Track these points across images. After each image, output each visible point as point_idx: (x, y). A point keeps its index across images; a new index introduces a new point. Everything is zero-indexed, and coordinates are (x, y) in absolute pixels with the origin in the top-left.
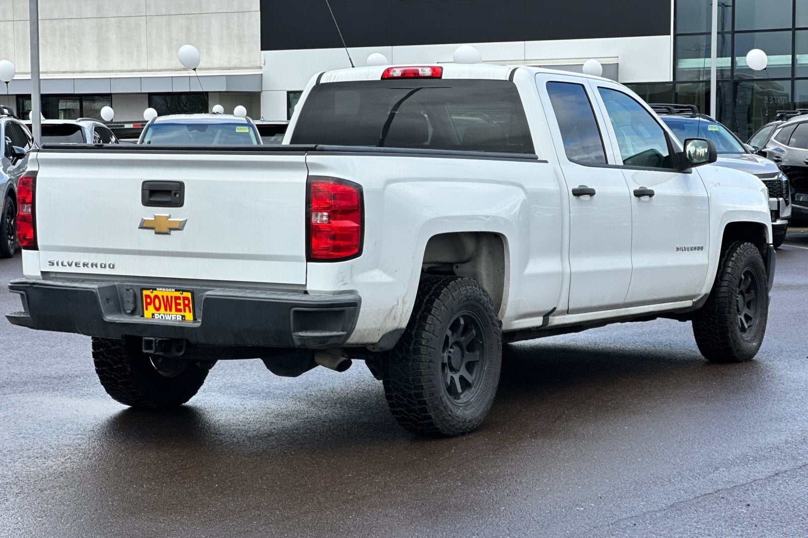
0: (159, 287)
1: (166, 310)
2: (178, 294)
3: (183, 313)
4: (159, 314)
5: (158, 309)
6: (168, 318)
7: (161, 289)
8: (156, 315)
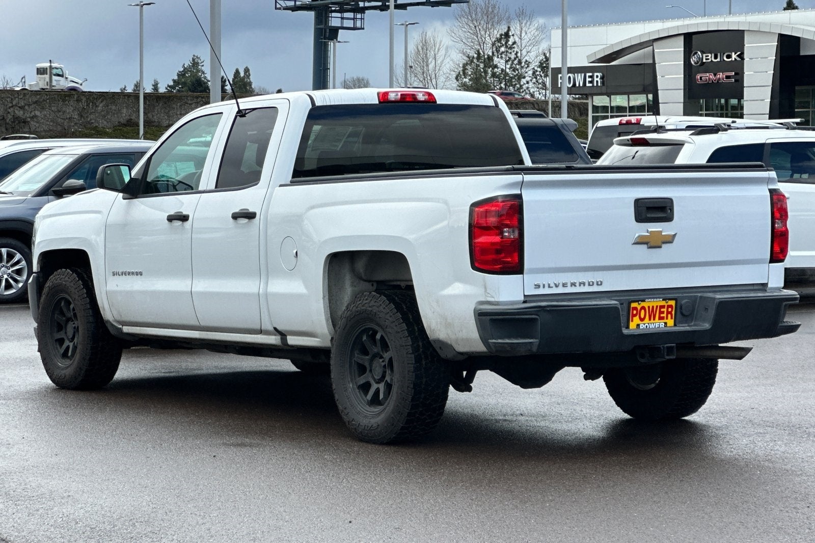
0: (648, 298)
1: (650, 319)
2: (663, 303)
3: (665, 321)
4: (644, 324)
5: (642, 320)
6: (652, 326)
7: (650, 300)
8: (641, 325)
